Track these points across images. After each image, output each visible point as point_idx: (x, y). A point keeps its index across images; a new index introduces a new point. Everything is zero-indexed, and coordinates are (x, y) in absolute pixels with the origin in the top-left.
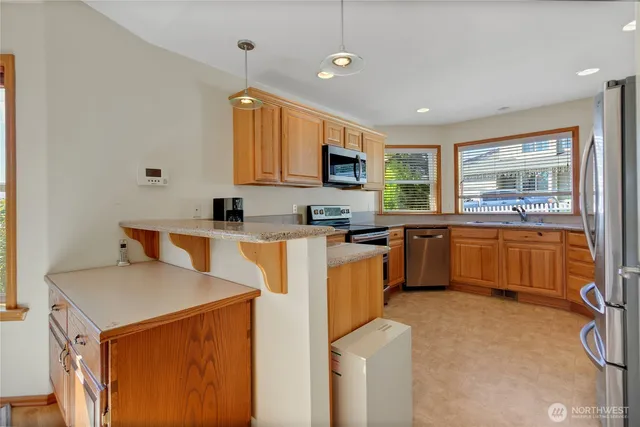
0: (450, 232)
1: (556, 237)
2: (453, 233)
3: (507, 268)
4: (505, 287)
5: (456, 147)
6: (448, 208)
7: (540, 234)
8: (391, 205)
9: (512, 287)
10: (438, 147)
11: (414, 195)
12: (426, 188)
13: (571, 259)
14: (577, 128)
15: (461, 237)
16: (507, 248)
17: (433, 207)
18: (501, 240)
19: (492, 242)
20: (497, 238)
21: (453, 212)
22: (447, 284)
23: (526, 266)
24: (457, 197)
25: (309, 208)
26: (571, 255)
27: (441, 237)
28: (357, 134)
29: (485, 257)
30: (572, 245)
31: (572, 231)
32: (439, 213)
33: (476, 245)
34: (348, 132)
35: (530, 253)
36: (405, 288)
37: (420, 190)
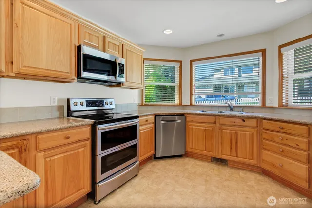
0: (186, 118)
1: (254, 123)
2: (188, 119)
3: (222, 143)
4: (220, 156)
5: (191, 62)
6: (186, 102)
7: (244, 121)
8: (151, 99)
9: (224, 157)
10: (181, 62)
11: (165, 93)
12: (173, 88)
13: (264, 139)
14: (265, 49)
15: (192, 122)
16: (222, 130)
17: (177, 101)
18: (218, 125)
19: (212, 125)
20: (215, 123)
21: (189, 104)
22: (184, 154)
23: (234, 142)
24: (191, 94)
25: (68, 100)
26: (264, 136)
27: (179, 121)
28: (117, 43)
29: (208, 135)
30: (265, 129)
31: (265, 119)
32: (180, 105)
33: (202, 127)
34: (108, 40)
35: (237, 133)
36: (156, 158)
37: (169, 90)
